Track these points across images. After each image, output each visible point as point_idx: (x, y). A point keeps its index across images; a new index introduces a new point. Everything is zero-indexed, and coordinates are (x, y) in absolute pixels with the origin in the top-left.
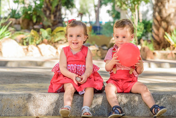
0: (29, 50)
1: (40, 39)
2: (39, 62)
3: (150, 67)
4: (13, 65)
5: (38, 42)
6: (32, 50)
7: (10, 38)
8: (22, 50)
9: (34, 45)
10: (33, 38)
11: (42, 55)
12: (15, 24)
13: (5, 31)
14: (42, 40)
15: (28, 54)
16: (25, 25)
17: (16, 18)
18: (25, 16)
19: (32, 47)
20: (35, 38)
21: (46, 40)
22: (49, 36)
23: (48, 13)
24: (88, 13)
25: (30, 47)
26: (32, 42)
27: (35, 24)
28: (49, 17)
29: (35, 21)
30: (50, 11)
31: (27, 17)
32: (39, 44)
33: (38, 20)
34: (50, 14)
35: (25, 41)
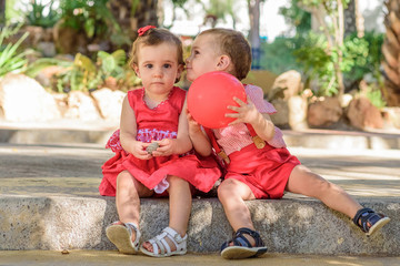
0: (71, 103)
1: (99, 77)
2: (94, 132)
3: (370, 147)
4: (30, 139)
5: (92, 85)
6: (78, 104)
7: (26, 73)
8: (54, 103)
9: (83, 91)
10: (81, 73)
11: (102, 117)
12: (42, 40)
13: (13, 57)
14: (103, 78)
15: (66, 115)
16: (67, 43)
17: (45, 27)
18: (67, 21)
19: (78, 96)
20: (86, 73)
21: (113, 80)
22: (119, 69)
23: (123, 13)
24: (232, 14)
25: (73, 97)
26: (78, 83)
27: (90, 41)
28: (126, 24)
29: (90, 33)
30: (129, 9)
31: (72, 23)
32: (96, 89)
33: (99, 31)
34: (128, 16)
35: (60, 82)
